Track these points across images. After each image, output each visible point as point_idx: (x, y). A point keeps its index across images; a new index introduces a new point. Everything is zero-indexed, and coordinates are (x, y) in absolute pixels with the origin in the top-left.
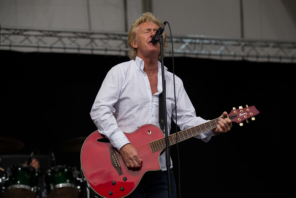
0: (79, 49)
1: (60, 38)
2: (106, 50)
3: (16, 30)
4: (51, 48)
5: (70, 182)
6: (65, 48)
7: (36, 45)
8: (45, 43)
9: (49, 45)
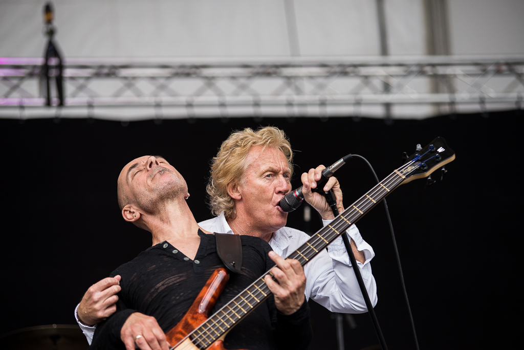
0: (257, 104)
1: (210, 80)
2: (323, 103)
4: (189, 105)
6: (222, 105)
7: (152, 100)
8: (174, 94)
9: (183, 99)
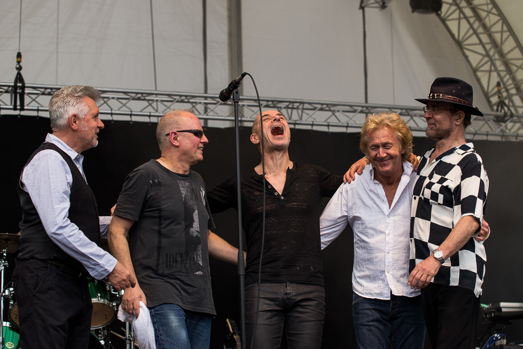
0: (131, 115)
1: (106, 100)
3: (46, 88)
5: (101, 297)
